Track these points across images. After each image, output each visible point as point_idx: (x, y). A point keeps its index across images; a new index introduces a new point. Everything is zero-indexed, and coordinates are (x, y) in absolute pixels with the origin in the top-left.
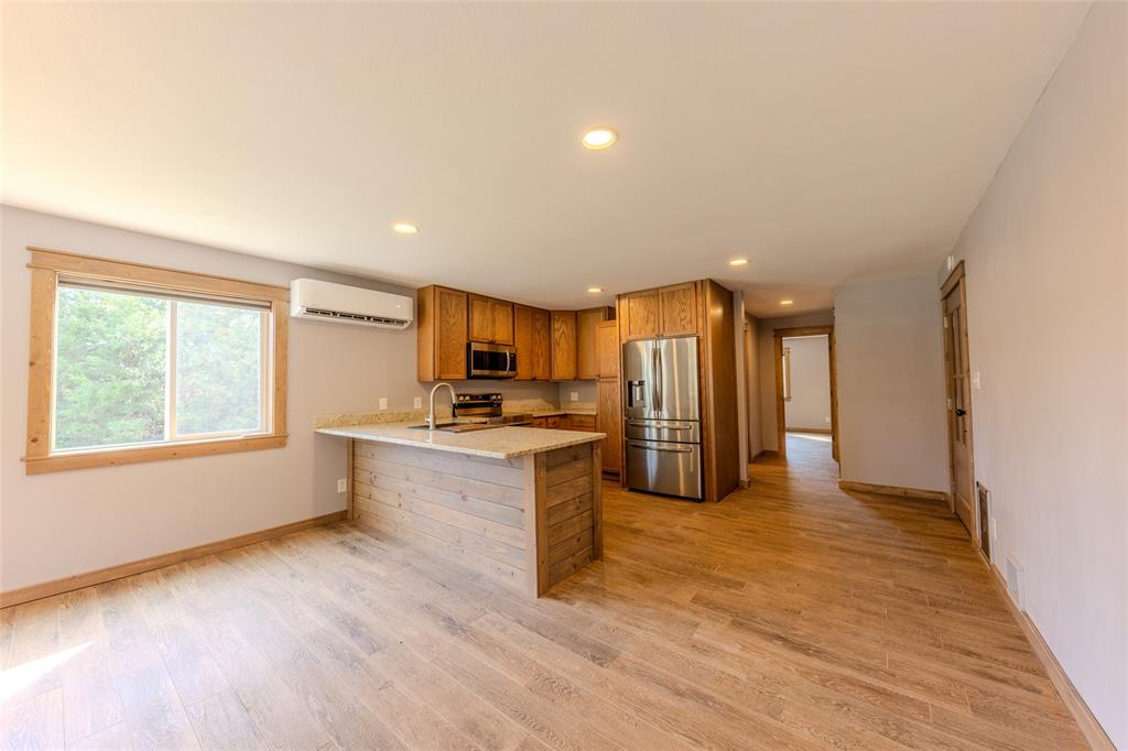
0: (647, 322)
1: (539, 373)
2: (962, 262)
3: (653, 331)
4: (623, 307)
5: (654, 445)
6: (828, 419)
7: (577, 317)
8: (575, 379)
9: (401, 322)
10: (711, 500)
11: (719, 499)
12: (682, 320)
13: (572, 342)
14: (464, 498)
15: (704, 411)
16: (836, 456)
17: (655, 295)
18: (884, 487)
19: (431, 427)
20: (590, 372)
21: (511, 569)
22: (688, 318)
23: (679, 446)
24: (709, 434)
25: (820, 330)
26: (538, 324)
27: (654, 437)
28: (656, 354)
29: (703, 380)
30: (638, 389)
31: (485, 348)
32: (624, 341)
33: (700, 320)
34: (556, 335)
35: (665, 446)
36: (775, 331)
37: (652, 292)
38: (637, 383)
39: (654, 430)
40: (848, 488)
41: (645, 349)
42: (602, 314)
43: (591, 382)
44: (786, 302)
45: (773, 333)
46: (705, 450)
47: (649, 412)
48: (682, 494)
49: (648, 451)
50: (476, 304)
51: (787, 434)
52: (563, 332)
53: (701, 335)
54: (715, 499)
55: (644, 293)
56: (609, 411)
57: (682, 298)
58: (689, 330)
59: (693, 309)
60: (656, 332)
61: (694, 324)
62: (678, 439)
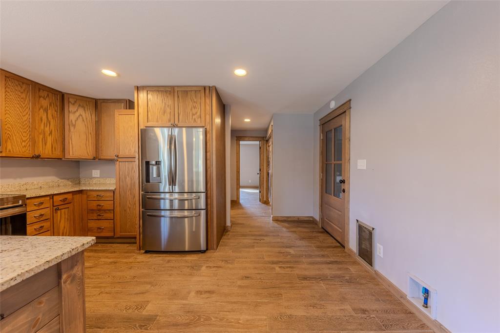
0: (164, 113)
1: (48, 151)
2: (350, 100)
3: (170, 121)
4: (141, 99)
5: (168, 213)
8: (94, 159)
10: (212, 249)
12: (193, 115)
15: (209, 185)
17: (172, 92)
20: (109, 153)
22: (199, 113)
23: (186, 213)
27: (168, 207)
28: (171, 140)
29: (208, 161)
30: (155, 168)
32: (142, 127)
33: (208, 117)
35: (176, 214)
37: (168, 90)
38: (154, 163)
39: (168, 202)
40: (276, 220)
41: (161, 135)
43: (111, 161)
44: (247, 120)
45: (236, 139)
46: (209, 213)
47: (165, 186)
49: (162, 219)
52: (80, 115)
53: (208, 128)
54: (214, 246)
55: (162, 89)
56: (127, 186)
57: (194, 97)
58: (199, 123)
59: (203, 107)
60: (172, 122)
61: (203, 119)
62: (186, 207)
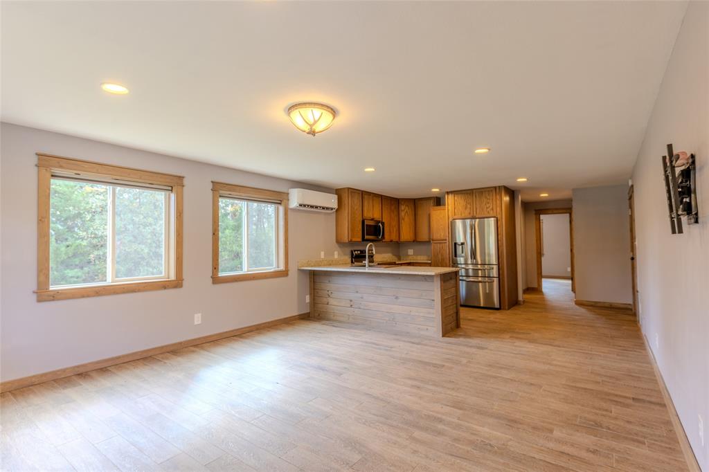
0: (466, 208)
1: (394, 238)
3: (470, 213)
4: (450, 200)
5: (464, 278)
6: (569, 269)
7: (415, 203)
8: (414, 241)
9: (332, 209)
10: (504, 309)
11: (509, 309)
12: (487, 208)
13: (412, 218)
14: (397, 298)
15: (500, 260)
16: (573, 290)
17: (470, 193)
18: (600, 302)
19: (367, 266)
20: (424, 236)
21: (426, 327)
22: (491, 207)
23: (480, 279)
24: (503, 272)
25: (565, 211)
26: (393, 207)
27: (464, 274)
28: (473, 227)
29: (500, 242)
30: (460, 246)
31: (372, 223)
32: (451, 219)
33: (498, 209)
34: (402, 214)
35: (472, 279)
36: (536, 210)
37: (469, 192)
38: (460, 243)
39: (463, 270)
40: (579, 303)
42: (432, 201)
43: (425, 243)
44: (544, 195)
45: (534, 212)
46: (501, 281)
48: (482, 305)
50: (366, 197)
51: (543, 280)
52: (407, 212)
53: (499, 217)
54: (507, 308)
55: (464, 192)
57: (487, 195)
58: (491, 214)
59: (494, 203)
60: (472, 214)
61: (495, 210)
62: (480, 275)
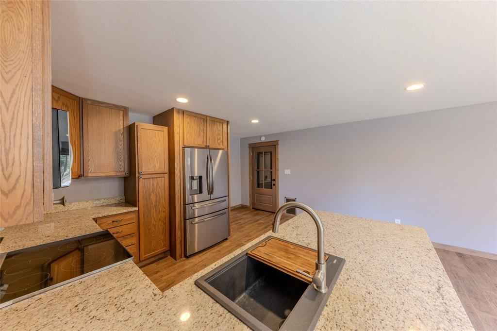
0: (199, 135)
3: (203, 142)
4: (179, 120)
22: (221, 139)
53: (226, 149)
55: (198, 116)
56: (152, 203)
59: (224, 135)
61: (224, 143)
